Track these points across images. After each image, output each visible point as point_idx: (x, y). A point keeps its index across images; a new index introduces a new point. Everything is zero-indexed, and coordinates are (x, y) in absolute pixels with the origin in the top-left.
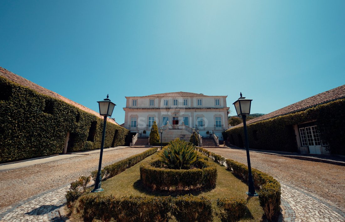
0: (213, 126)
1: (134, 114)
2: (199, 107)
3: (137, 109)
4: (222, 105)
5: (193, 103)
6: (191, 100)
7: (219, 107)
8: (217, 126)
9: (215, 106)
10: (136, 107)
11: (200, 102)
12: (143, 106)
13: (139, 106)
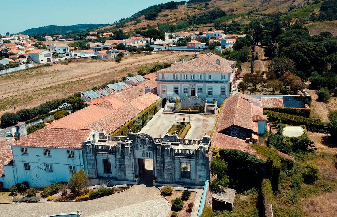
0: (219, 95)
1: (164, 85)
2: (209, 81)
3: (166, 81)
4: (227, 80)
5: (205, 77)
6: (204, 75)
7: (224, 81)
8: (222, 94)
9: (221, 80)
10: (165, 80)
11: (210, 76)
12: (169, 79)
13: (166, 79)
